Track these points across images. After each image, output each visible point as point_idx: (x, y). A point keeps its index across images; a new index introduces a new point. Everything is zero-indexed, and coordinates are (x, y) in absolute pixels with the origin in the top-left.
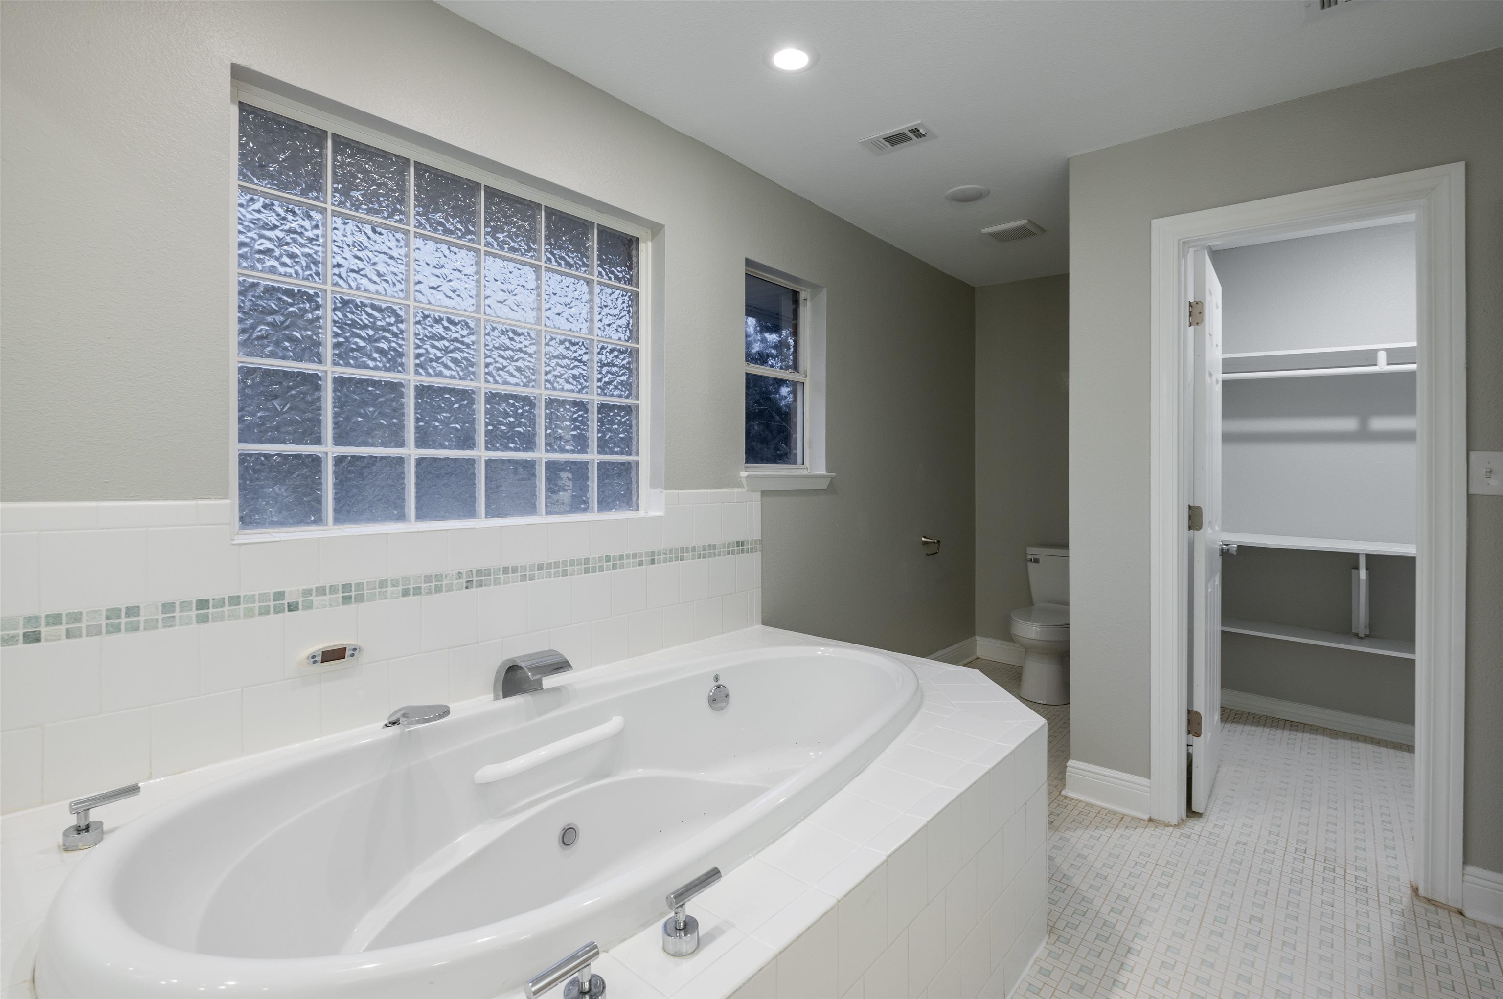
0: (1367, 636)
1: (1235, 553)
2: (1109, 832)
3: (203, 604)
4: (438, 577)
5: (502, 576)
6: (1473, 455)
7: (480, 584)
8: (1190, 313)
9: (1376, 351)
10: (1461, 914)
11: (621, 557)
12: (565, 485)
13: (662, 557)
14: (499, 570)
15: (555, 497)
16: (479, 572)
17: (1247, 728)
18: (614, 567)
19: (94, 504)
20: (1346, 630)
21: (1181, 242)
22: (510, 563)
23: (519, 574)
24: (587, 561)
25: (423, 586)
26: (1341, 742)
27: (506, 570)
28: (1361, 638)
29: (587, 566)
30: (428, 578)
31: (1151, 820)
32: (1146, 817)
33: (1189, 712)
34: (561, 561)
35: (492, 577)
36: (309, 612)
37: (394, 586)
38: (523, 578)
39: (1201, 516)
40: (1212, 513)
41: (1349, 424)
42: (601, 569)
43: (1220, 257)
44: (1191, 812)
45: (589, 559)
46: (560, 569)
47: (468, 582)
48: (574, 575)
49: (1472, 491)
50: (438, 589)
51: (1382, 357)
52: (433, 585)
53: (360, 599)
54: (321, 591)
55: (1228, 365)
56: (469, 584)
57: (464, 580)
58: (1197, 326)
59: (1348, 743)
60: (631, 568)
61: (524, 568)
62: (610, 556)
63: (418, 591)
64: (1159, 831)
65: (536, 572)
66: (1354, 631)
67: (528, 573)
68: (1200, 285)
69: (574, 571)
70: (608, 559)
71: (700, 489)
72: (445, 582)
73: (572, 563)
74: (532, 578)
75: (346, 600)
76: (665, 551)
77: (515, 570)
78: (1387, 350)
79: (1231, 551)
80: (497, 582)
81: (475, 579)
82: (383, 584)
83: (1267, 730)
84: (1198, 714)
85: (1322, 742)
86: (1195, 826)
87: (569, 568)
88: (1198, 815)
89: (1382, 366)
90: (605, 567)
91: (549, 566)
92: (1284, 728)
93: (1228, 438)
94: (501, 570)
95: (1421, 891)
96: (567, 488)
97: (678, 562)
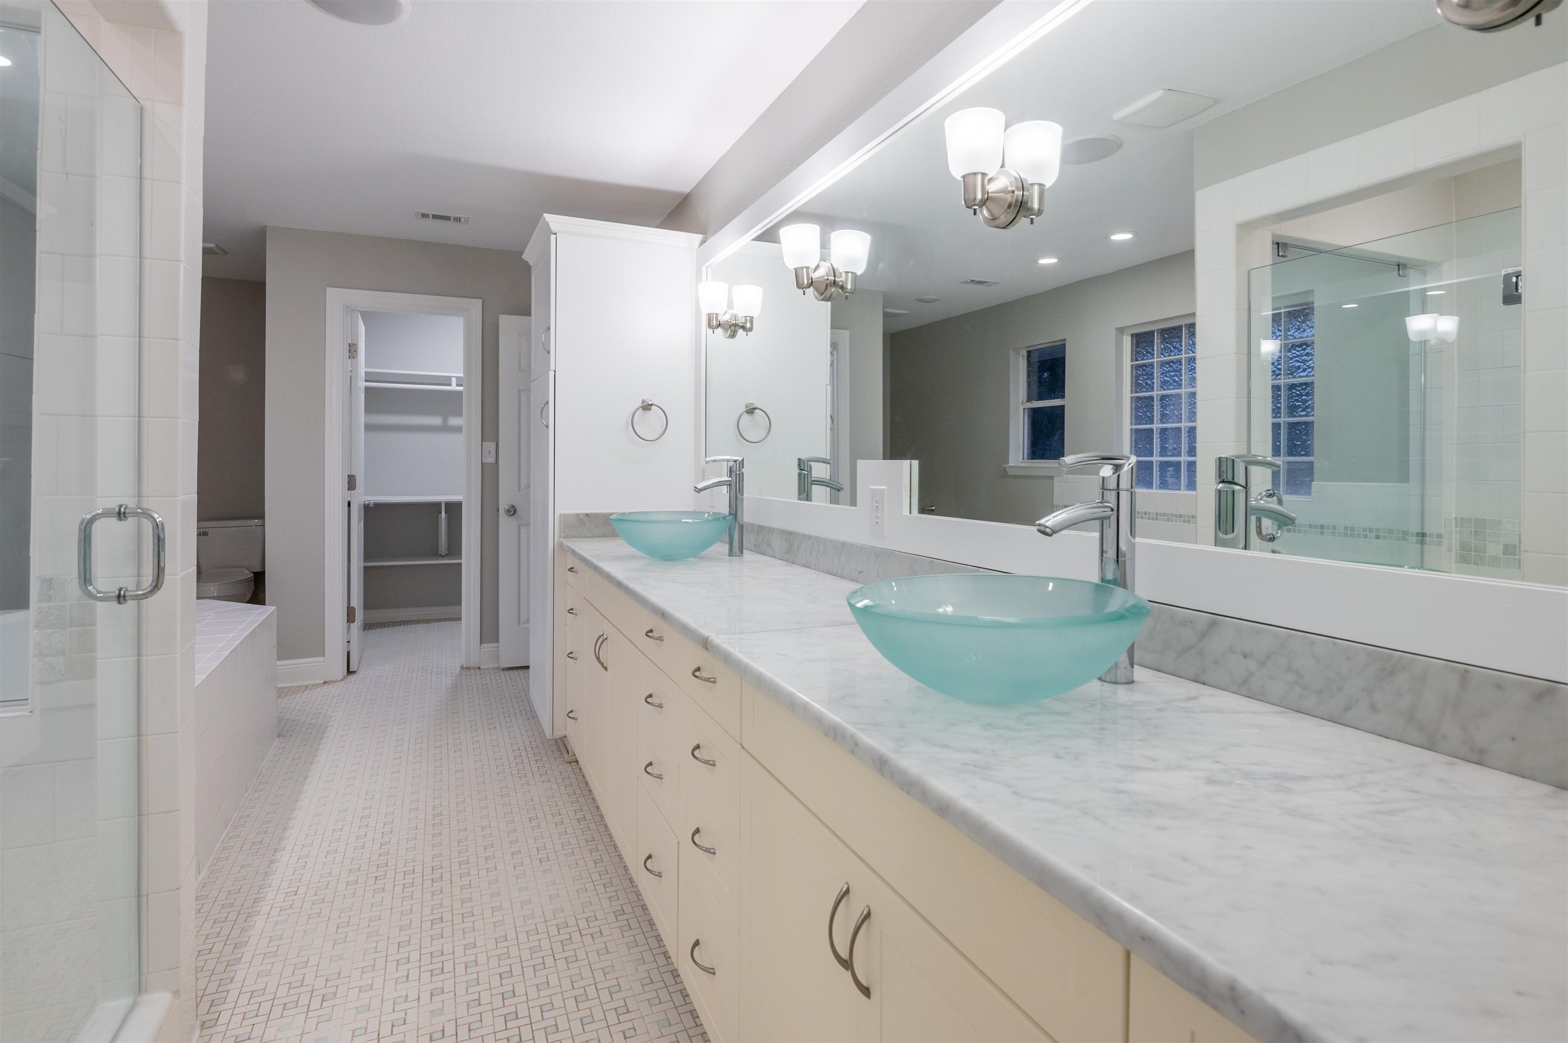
0: (446, 555)
1: (373, 506)
2: (299, 695)
6: (484, 443)
8: (349, 350)
9: (451, 377)
10: (479, 668)
17: (378, 630)
20: (436, 554)
21: (345, 306)
26: (432, 624)
28: (443, 556)
31: (325, 683)
32: (323, 682)
33: (348, 608)
39: (355, 481)
40: (360, 482)
41: (437, 421)
43: (366, 315)
44: (350, 672)
49: (483, 462)
51: (454, 381)
55: (369, 377)
58: (353, 360)
59: (436, 624)
64: (331, 686)
66: (439, 553)
68: (355, 334)
78: (456, 377)
79: (370, 505)
83: (390, 628)
84: (353, 608)
85: (421, 627)
86: (353, 678)
88: (354, 672)
89: (454, 387)
92: (400, 625)
93: (369, 428)
95: (464, 666)
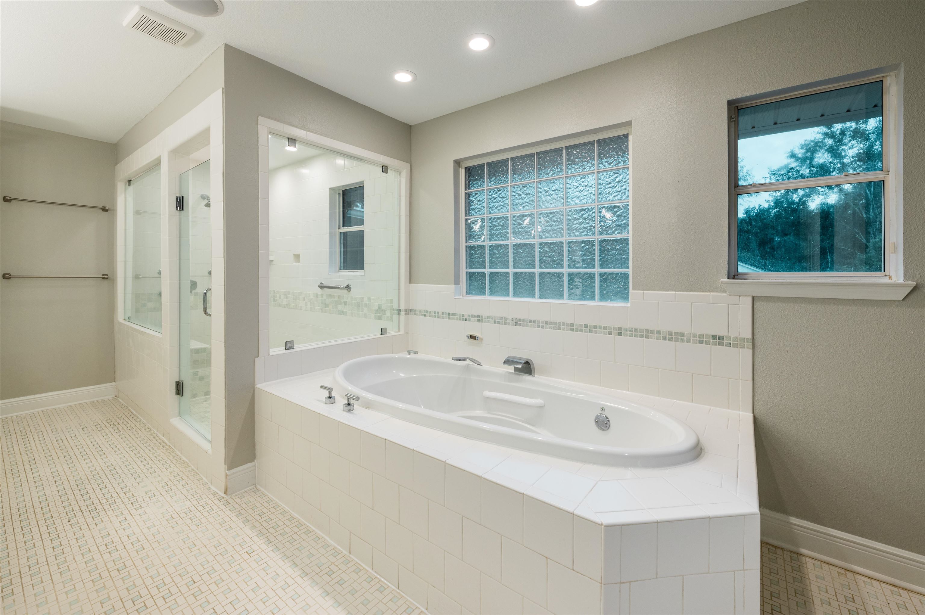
3: (449, 314)
4: (505, 319)
5: (529, 323)
7: (520, 325)
11: (595, 327)
12: (578, 285)
13: (628, 333)
14: (528, 321)
15: (572, 291)
16: (520, 320)
18: (590, 331)
19: (432, 285)
22: (533, 319)
23: (537, 324)
24: (572, 325)
25: (500, 321)
27: (531, 321)
29: (572, 327)
30: (502, 319)
34: (557, 322)
35: (525, 323)
36: (469, 322)
37: (491, 319)
38: (539, 326)
42: (581, 331)
45: (573, 324)
46: (558, 326)
47: (515, 323)
48: (565, 330)
50: (505, 324)
52: (503, 321)
53: (482, 321)
54: (472, 316)
56: (516, 324)
57: (514, 322)
60: (603, 335)
61: (539, 322)
62: (587, 325)
63: (498, 323)
65: (545, 325)
67: (541, 325)
69: (565, 328)
70: (586, 326)
71: (668, 291)
72: (508, 321)
73: (564, 324)
74: (543, 327)
75: (478, 320)
76: (631, 329)
77: (535, 322)
80: (527, 325)
81: (518, 322)
82: (488, 317)
87: (562, 327)
90: (584, 330)
91: (551, 323)
94: (529, 321)
96: (578, 287)
97: (643, 339)
